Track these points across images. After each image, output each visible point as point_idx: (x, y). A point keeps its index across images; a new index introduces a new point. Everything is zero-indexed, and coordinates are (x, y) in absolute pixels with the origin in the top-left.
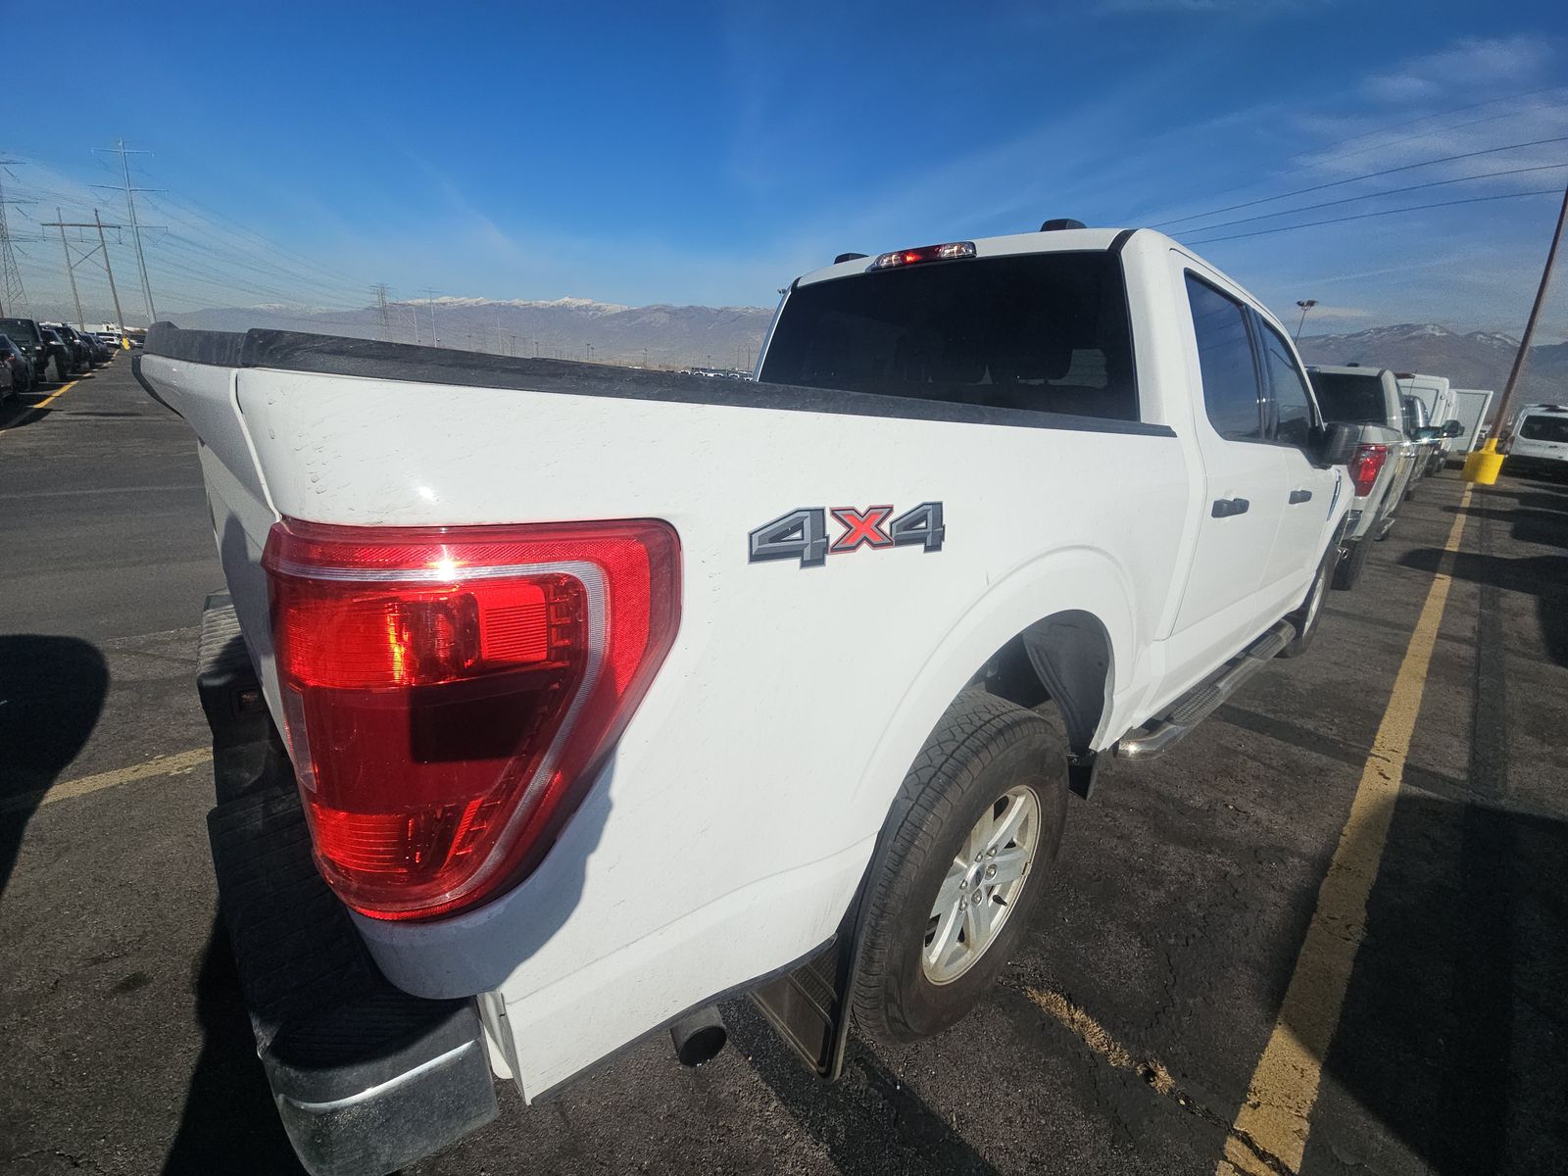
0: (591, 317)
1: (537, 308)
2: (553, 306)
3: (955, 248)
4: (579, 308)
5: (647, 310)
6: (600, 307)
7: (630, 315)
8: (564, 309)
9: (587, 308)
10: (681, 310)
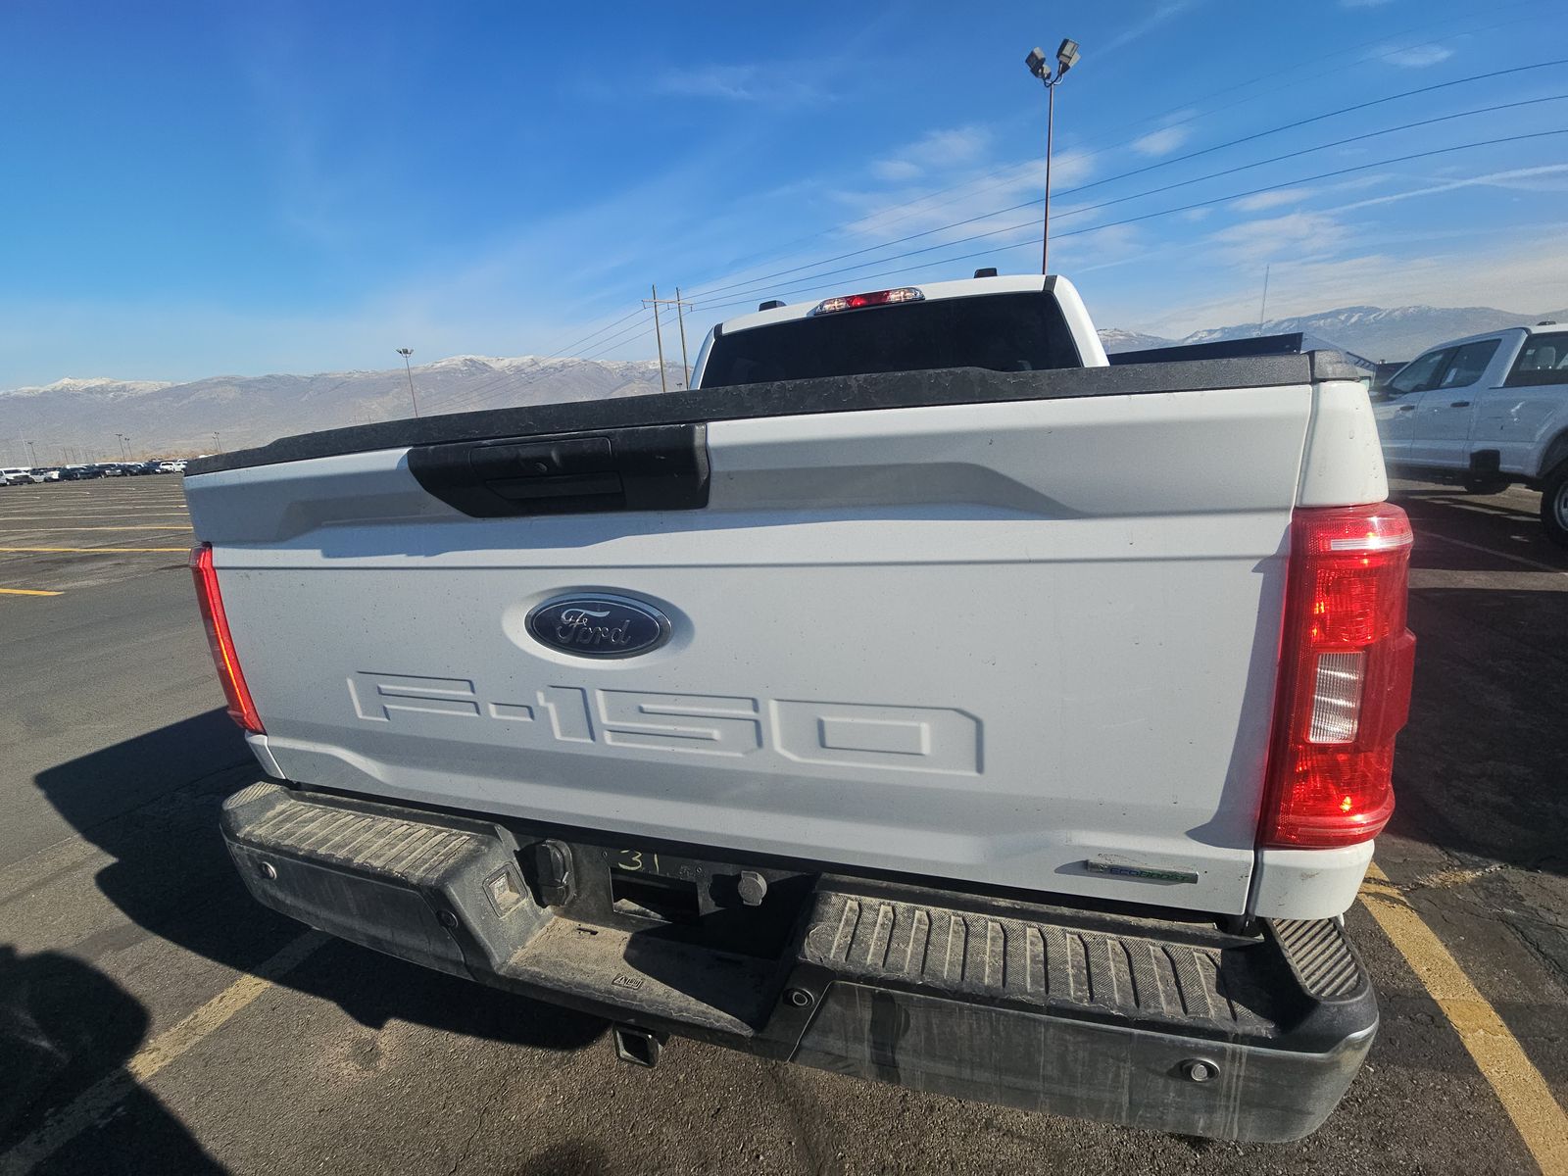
0: (113, 399)
1: (17, 399)
2: (45, 393)
3: (902, 293)
4: (89, 390)
5: (201, 385)
6: (124, 386)
7: (177, 393)
8: (65, 394)
9: (103, 390)
10: (257, 381)
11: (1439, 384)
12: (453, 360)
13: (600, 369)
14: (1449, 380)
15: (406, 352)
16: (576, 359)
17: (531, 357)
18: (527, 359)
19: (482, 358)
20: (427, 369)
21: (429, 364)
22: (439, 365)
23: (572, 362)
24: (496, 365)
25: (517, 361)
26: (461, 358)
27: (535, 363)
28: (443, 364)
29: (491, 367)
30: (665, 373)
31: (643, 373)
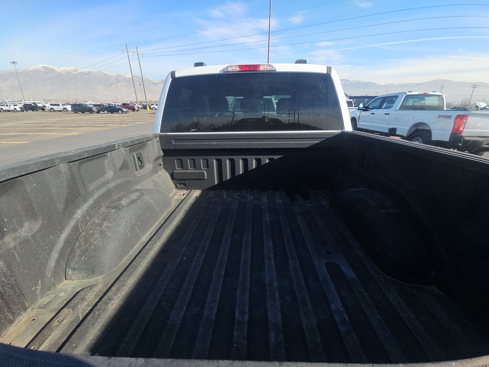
11: (381, 107)
12: (37, 66)
13: (106, 75)
14: (384, 106)
15: (14, 63)
16: (95, 70)
17: (74, 68)
18: (72, 68)
19: (51, 66)
20: (25, 70)
21: (26, 68)
22: (31, 68)
23: (93, 71)
24: (58, 70)
25: (68, 69)
26: (41, 66)
27: (75, 70)
28: (33, 68)
29: (55, 71)
30: (134, 79)
31: (124, 79)
